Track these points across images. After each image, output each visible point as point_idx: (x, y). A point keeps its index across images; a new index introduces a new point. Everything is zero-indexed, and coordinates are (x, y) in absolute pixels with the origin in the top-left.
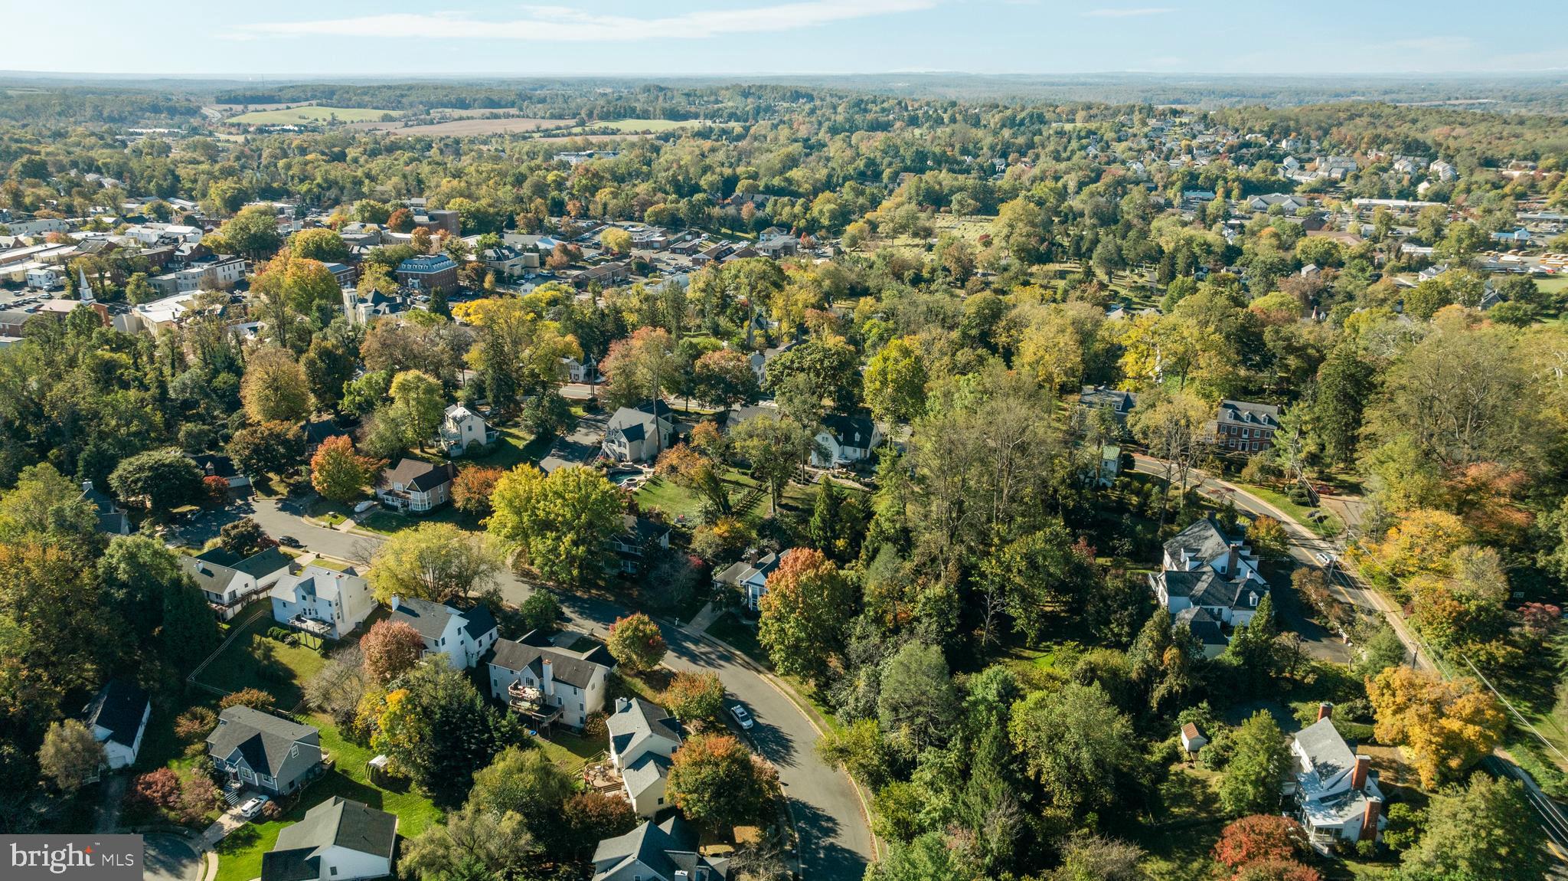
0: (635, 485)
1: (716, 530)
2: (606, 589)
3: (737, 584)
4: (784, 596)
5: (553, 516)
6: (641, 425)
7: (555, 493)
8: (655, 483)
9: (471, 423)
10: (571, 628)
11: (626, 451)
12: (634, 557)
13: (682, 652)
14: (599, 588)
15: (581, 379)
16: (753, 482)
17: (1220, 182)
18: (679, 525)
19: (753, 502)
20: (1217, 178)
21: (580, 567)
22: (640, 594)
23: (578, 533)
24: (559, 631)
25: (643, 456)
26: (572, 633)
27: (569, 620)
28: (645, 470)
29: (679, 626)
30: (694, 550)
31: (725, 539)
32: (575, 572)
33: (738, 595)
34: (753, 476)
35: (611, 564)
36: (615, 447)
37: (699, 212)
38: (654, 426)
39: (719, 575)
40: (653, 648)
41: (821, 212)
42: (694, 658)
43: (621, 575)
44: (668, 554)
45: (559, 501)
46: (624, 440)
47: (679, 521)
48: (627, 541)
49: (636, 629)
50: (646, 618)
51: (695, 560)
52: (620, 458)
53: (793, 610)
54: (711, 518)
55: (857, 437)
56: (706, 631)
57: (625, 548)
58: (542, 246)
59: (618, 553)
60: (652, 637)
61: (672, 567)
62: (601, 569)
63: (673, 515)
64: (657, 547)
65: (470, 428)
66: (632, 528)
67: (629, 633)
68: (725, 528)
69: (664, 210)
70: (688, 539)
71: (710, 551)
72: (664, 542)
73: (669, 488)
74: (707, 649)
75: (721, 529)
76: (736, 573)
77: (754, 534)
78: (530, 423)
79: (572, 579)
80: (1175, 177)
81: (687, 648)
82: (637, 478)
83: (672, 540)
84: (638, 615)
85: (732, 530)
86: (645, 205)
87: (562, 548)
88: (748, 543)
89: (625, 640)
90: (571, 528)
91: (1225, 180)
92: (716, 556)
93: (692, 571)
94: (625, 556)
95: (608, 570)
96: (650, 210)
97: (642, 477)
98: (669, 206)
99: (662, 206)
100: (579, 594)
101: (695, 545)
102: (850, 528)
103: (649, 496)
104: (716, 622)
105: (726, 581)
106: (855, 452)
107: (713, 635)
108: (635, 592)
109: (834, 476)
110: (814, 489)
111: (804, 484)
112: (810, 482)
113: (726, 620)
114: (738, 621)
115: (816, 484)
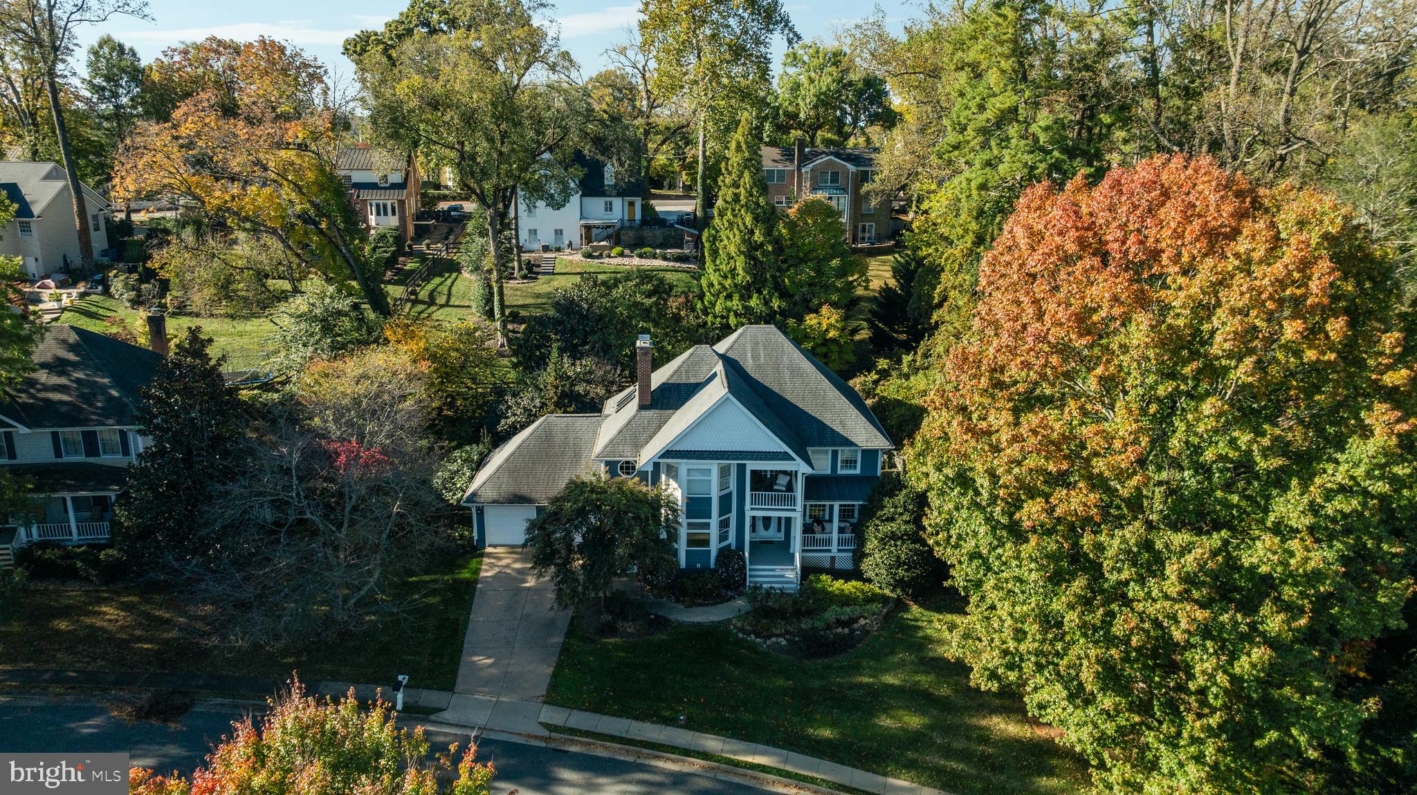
12: (90, 477)
39: (475, 481)
55: (609, 174)
56: (554, 700)
57: (35, 446)
104: (565, 649)
105: (525, 491)
106: (609, 207)
107: (599, 708)
108: (111, 615)
109: (589, 256)
110: (555, 284)
111: (524, 277)
112: (538, 273)
113: (610, 629)
114: (662, 623)
115: (553, 274)
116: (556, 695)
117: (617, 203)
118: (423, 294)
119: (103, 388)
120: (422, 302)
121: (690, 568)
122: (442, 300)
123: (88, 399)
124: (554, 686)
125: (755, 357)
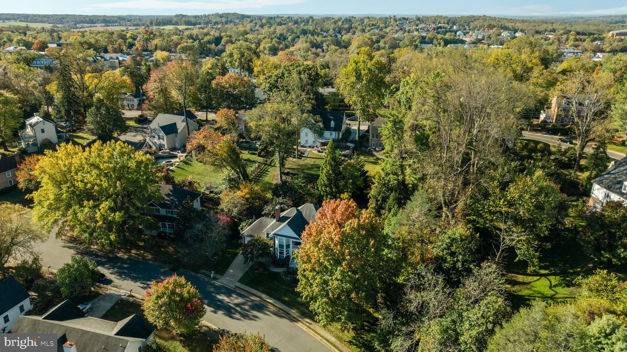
0: (172, 165)
1: (239, 193)
2: (144, 248)
3: (264, 237)
4: (327, 248)
5: (89, 186)
6: (175, 124)
7: (92, 165)
8: (186, 163)
9: (43, 127)
10: (111, 290)
11: (164, 142)
12: (171, 219)
13: (218, 306)
14: (138, 248)
15: (136, 107)
16: (261, 159)
17: (435, 40)
18: (207, 192)
19: (262, 173)
20: (433, 38)
21: (118, 232)
22: (177, 252)
23: (115, 201)
24: (98, 294)
25: (177, 146)
26: (111, 296)
27: (109, 282)
28: (179, 155)
29: (215, 278)
30: (222, 210)
31: (247, 199)
32: (113, 237)
33: (265, 246)
34: (259, 155)
35: (150, 226)
36: (156, 140)
37: (205, 46)
38: (185, 123)
39: (246, 230)
40: (192, 311)
41: (264, 48)
42: (229, 311)
43: (162, 236)
44: (200, 216)
45: (95, 172)
46: (162, 134)
47: (207, 189)
48: (163, 206)
49: (173, 293)
50: (183, 280)
51: (223, 219)
52: (160, 147)
53: (338, 262)
54: (233, 184)
55: (333, 124)
56: (240, 281)
57: (163, 212)
58: (121, 59)
59: (156, 217)
60: (189, 300)
61: (205, 225)
62: (140, 232)
63: (202, 185)
64: (192, 210)
65: (43, 131)
66: (168, 195)
67: (165, 299)
68: (247, 190)
69: (186, 46)
70: (217, 202)
71: (235, 210)
72: (197, 204)
73: (197, 167)
74: (240, 300)
75: (242, 193)
76: (261, 227)
77: (269, 195)
78: (92, 127)
79: (111, 243)
80: (415, 38)
81: (221, 301)
82: (173, 161)
83: (202, 203)
84: (174, 278)
85: (252, 192)
86: (177, 45)
87: (98, 215)
88: (266, 202)
89: (161, 307)
90: (109, 196)
91: (437, 39)
92: (240, 213)
93: (224, 229)
94: (163, 218)
95: (148, 232)
96: (179, 46)
97: (177, 160)
98: (189, 44)
99: (185, 44)
100: (120, 255)
101: (223, 206)
102: (353, 183)
103: (183, 172)
104: (247, 272)
105: (253, 234)
106: (331, 134)
107: (246, 285)
108: (171, 249)
109: (319, 152)
110: (306, 161)
111: (298, 158)
112: (302, 157)
113: (257, 269)
114: (268, 270)
115: (307, 157)
116: (241, 281)
117: (334, 133)
118: (268, 162)
119: (175, 201)
120: (267, 165)
121: (280, 259)
122: (273, 164)
123: (172, 203)
124: (241, 279)
125: (306, 212)
